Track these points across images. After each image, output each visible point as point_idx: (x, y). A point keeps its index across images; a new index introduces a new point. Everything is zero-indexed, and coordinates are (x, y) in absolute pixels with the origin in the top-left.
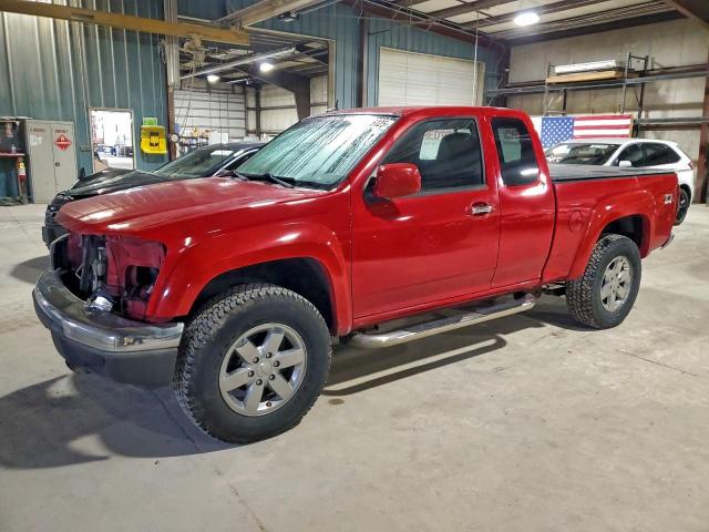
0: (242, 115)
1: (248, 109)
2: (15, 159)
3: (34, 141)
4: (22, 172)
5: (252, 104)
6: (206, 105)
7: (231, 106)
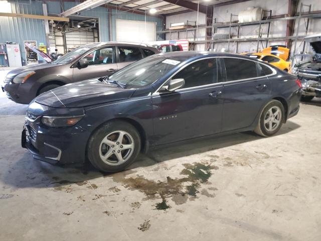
0: (93, 40)
1: (94, 37)
2: (4, 55)
3: (8, 50)
4: (6, 58)
5: (96, 36)
6: (78, 36)
7: (88, 37)
